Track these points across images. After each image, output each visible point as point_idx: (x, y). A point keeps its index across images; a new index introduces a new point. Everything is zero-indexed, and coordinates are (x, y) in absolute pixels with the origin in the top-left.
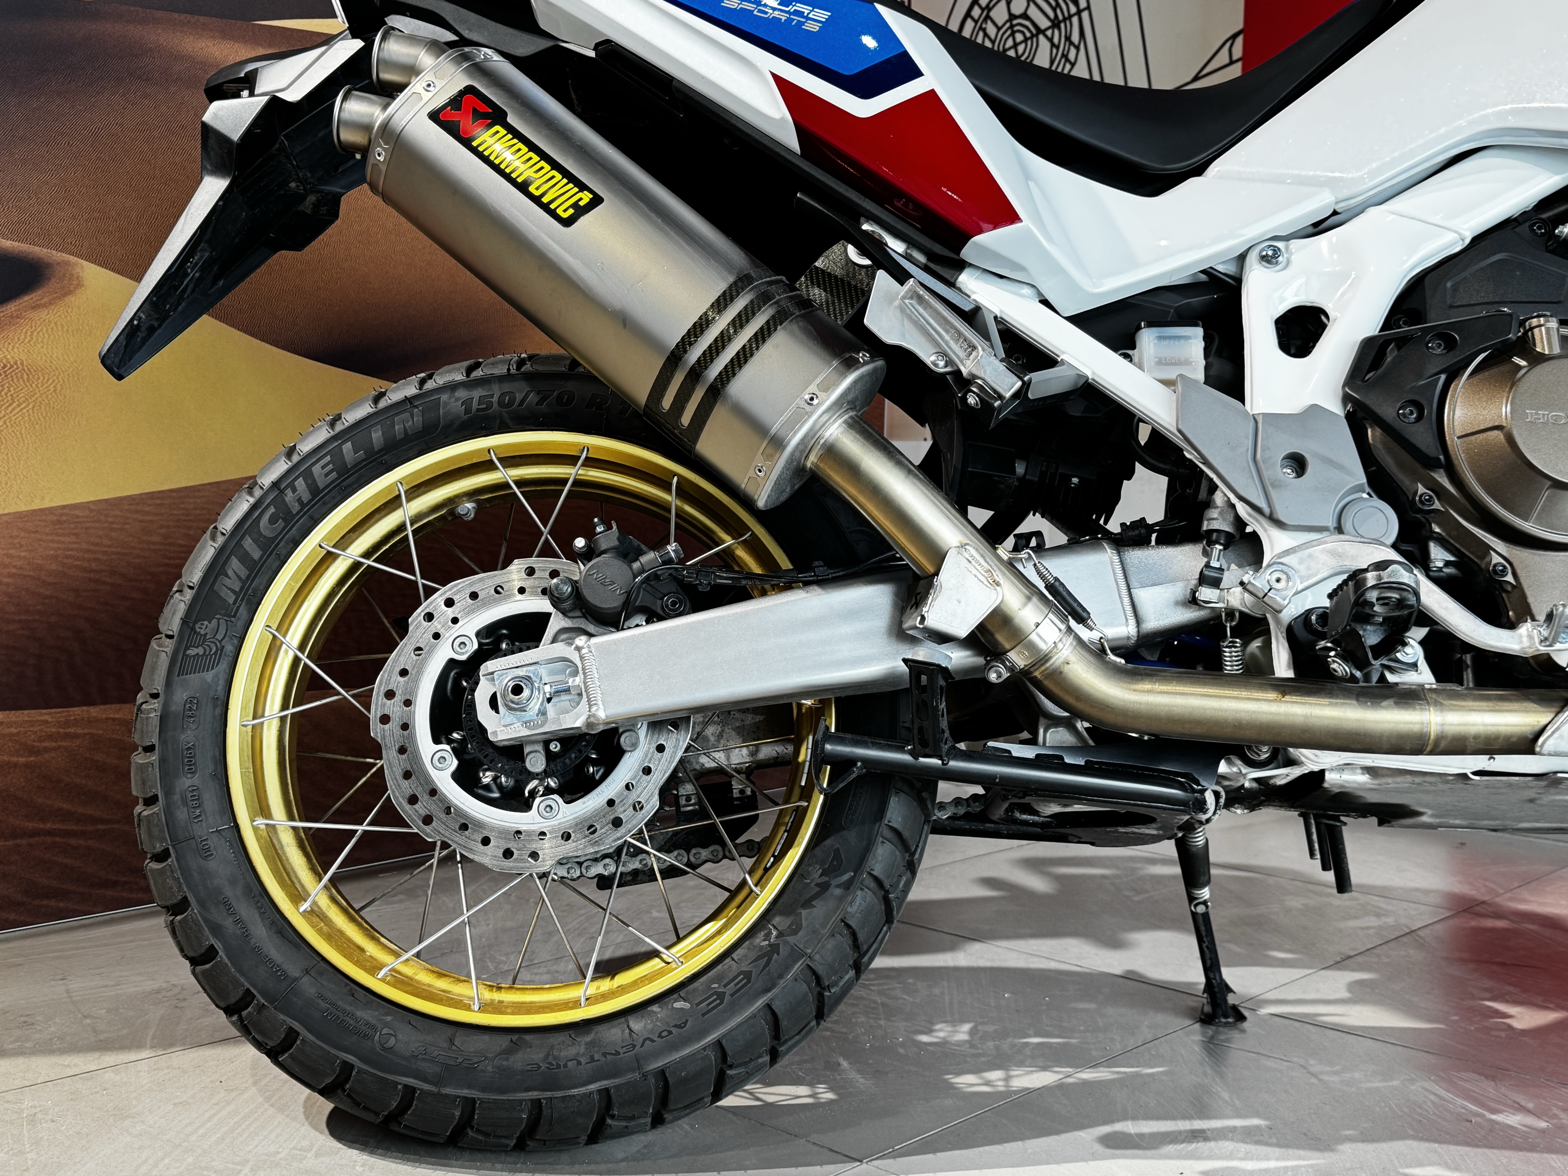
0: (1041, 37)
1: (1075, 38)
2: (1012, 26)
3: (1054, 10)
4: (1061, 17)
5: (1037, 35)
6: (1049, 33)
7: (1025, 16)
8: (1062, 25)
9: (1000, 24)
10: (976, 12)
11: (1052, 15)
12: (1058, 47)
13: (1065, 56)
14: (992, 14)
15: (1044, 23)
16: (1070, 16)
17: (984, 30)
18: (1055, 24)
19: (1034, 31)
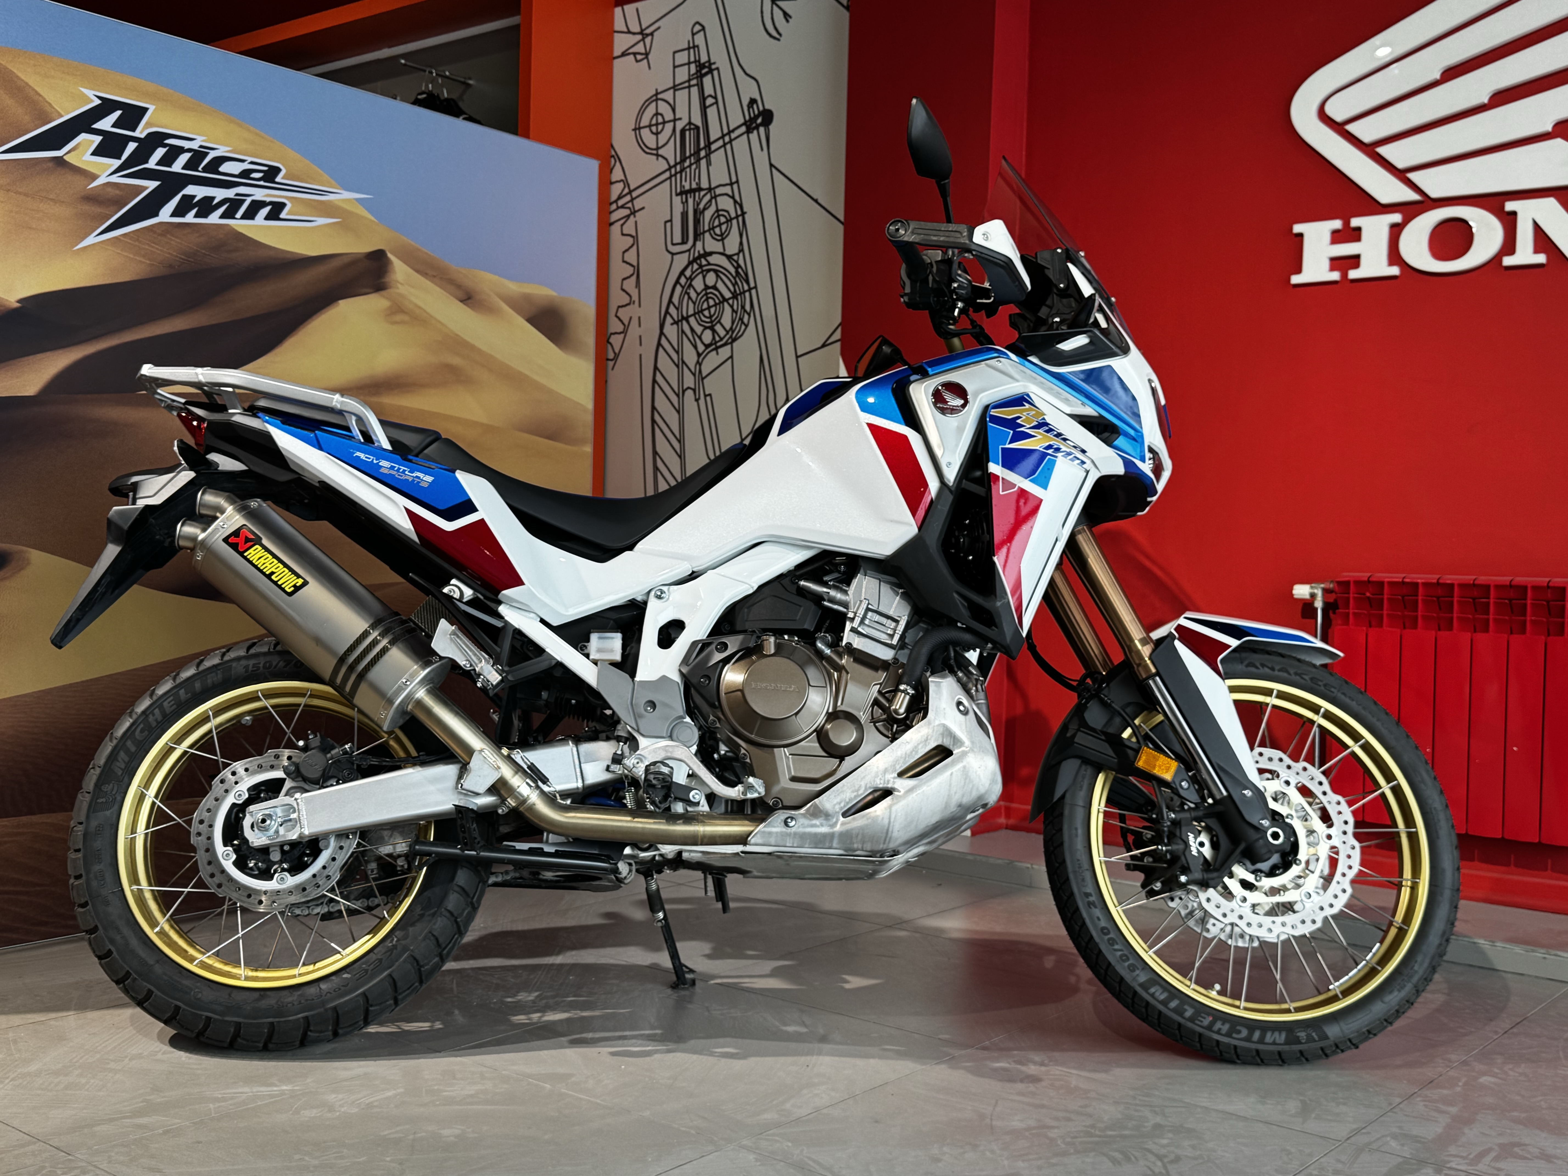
0: (726, 304)
1: (748, 308)
2: (706, 294)
3: (734, 286)
4: (738, 292)
5: (723, 302)
6: (731, 301)
7: (715, 287)
8: (739, 297)
9: (699, 291)
10: (683, 281)
11: (732, 289)
12: (736, 313)
13: (741, 319)
14: (693, 283)
15: (728, 295)
16: (744, 292)
17: (688, 294)
18: (735, 296)
19: (721, 299)
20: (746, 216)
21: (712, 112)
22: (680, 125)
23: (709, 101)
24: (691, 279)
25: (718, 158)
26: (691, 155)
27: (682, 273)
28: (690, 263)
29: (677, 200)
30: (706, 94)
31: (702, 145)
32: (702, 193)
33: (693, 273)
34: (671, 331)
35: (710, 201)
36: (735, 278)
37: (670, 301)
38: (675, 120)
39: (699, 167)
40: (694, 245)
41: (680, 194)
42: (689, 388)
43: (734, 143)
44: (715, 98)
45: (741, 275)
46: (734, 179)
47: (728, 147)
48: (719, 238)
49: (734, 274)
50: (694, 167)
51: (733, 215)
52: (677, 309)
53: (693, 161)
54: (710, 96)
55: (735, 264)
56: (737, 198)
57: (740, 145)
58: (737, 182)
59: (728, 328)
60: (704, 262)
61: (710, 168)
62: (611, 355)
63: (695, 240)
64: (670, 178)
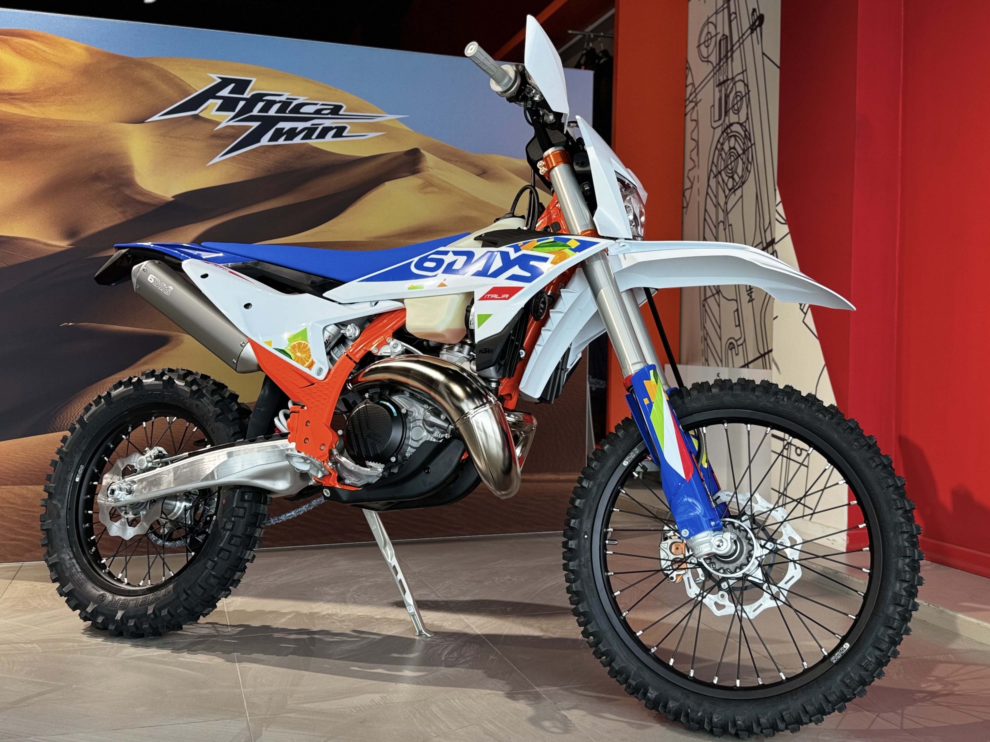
1: (750, 159)
2: (730, 153)
3: (743, 144)
4: (746, 149)
5: (737, 158)
6: (742, 156)
7: (734, 148)
8: (746, 152)
9: (726, 152)
10: (719, 146)
11: (743, 147)
12: (745, 164)
13: (747, 168)
14: (724, 147)
15: (740, 152)
16: (749, 148)
17: (721, 155)
18: (744, 153)
19: (737, 155)
20: (750, 93)
21: (734, 24)
22: (719, 37)
23: (733, 16)
24: (722, 144)
25: (737, 55)
26: (724, 57)
27: (719, 141)
28: (723, 133)
29: (717, 89)
30: (732, 12)
31: (729, 48)
32: (729, 82)
33: (724, 139)
34: (713, 182)
35: (732, 87)
36: (744, 139)
37: (713, 162)
38: (717, 34)
39: (727, 65)
40: (724, 121)
41: (717, 86)
42: (721, 221)
43: (745, 42)
44: (735, 13)
45: (748, 137)
46: (744, 69)
47: (742, 46)
48: (736, 112)
49: (744, 136)
50: (725, 65)
51: (744, 94)
52: (716, 166)
53: (725, 60)
54: (733, 13)
55: (744, 129)
56: (746, 82)
57: (748, 43)
58: (746, 70)
59: (740, 175)
60: (729, 131)
61: (734, 63)
62: (685, 205)
63: (725, 115)
64: (713, 76)
